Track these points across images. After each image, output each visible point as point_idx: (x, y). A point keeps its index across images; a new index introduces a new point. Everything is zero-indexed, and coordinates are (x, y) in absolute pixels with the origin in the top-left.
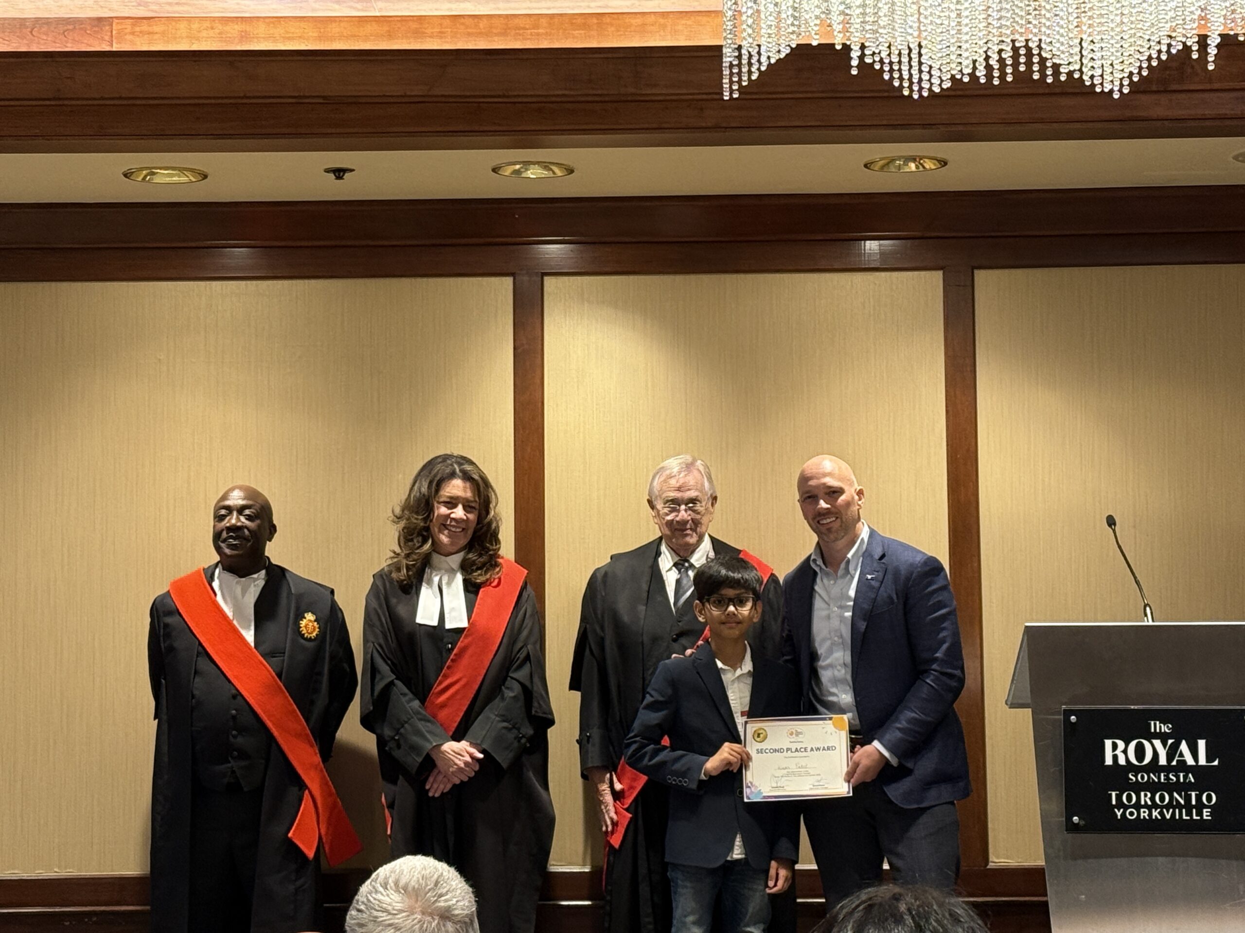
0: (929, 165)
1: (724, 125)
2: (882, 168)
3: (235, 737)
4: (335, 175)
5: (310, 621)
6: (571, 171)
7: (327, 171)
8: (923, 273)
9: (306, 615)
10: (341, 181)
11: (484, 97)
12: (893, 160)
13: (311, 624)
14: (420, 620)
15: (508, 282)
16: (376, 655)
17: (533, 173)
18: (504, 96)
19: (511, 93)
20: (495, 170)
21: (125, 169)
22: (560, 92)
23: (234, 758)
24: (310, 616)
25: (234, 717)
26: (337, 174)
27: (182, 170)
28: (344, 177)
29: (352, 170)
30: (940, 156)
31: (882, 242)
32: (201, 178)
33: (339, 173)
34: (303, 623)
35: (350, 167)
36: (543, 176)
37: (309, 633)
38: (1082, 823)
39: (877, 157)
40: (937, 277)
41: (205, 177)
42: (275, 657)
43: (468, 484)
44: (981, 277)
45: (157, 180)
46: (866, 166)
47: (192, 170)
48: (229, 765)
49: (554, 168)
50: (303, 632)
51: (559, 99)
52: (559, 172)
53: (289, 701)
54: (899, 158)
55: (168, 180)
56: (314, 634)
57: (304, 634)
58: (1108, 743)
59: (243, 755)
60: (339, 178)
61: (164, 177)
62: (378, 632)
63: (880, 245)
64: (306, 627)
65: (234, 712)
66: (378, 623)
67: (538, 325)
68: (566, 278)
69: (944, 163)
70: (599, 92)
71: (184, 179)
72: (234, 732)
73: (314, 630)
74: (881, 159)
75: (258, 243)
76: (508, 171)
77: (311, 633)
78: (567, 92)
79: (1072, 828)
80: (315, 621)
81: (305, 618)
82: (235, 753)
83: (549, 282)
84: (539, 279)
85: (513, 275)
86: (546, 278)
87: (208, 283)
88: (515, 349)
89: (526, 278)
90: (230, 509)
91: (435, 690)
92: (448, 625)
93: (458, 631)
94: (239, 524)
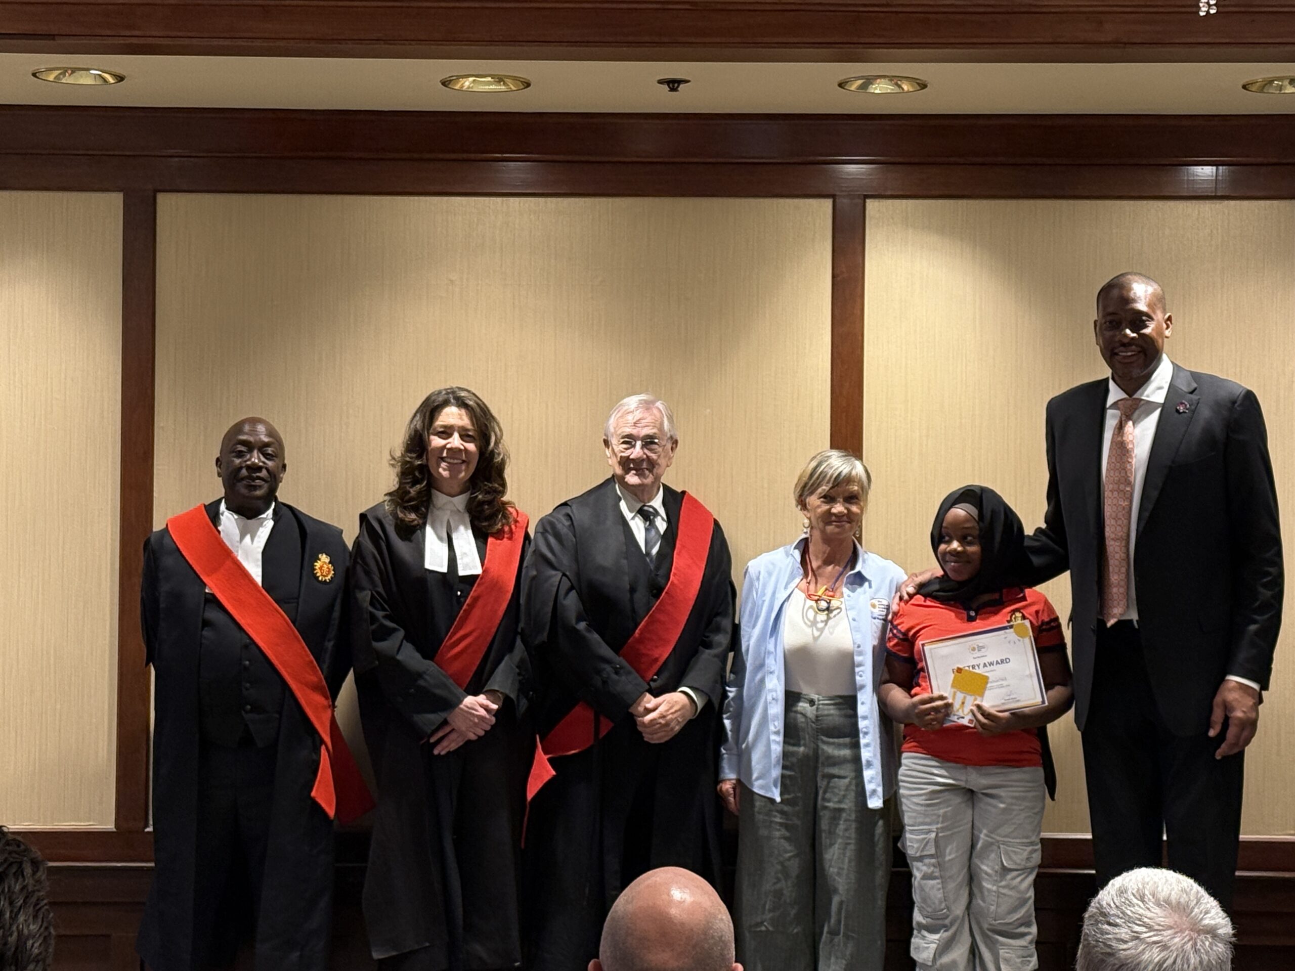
1: (1125, 40)
2: (1260, 89)
3: (247, 689)
4: (669, 87)
5: (325, 563)
6: (923, 86)
7: (661, 82)
9: (320, 556)
10: (675, 93)
12: (1271, 81)
13: (325, 566)
14: (428, 565)
17: (880, 88)
20: (841, 85)
21: (444, 76)
24: (324, 558)
25: (246, 668)
26: (671, 86)
27: (499, 78)
28: (679, 89)
29: (687, 81)
32: (522, 87)
33: (673, 84)
34: (318, 565)
35: (687, 78)
36: (889, 91)
37: (324, 576)
39: (1259, 78)
41: (528, 85)
42: (289, 603)
45: (474, 86)
46: (1244, 87)
47: (515, 78)
50: (318, 575)
52: (909, 88)
53: (305, 651)
54: (1278, 79)
55: (486, 88)
56: (329, 577)
57: (318, 577)
59: (257, 708)
60: (673, 89)
61: (483, 86)
62: (377, 579)
64: (321, 568)
65: (247, 662)
66: (375, 569)
67: (859, 251)
68: (889, 202)
71: (502, 88)
72: (247, 684)
73: (329, 572)
74: (1262, 79)
76: (854, 86)
77: (326, 576)
80: (330, 563)
81: (320, 560)
83: (871, 205)
84: (860, 201)
85: (833, 197)
86: (868, 201)
87: (505, 199)
88: (834, 277)
89: (846, 201)
90: (250, 446)
91: (447, 642)
92: (462, 572)
93: (472, 579)
94: (261, 464)
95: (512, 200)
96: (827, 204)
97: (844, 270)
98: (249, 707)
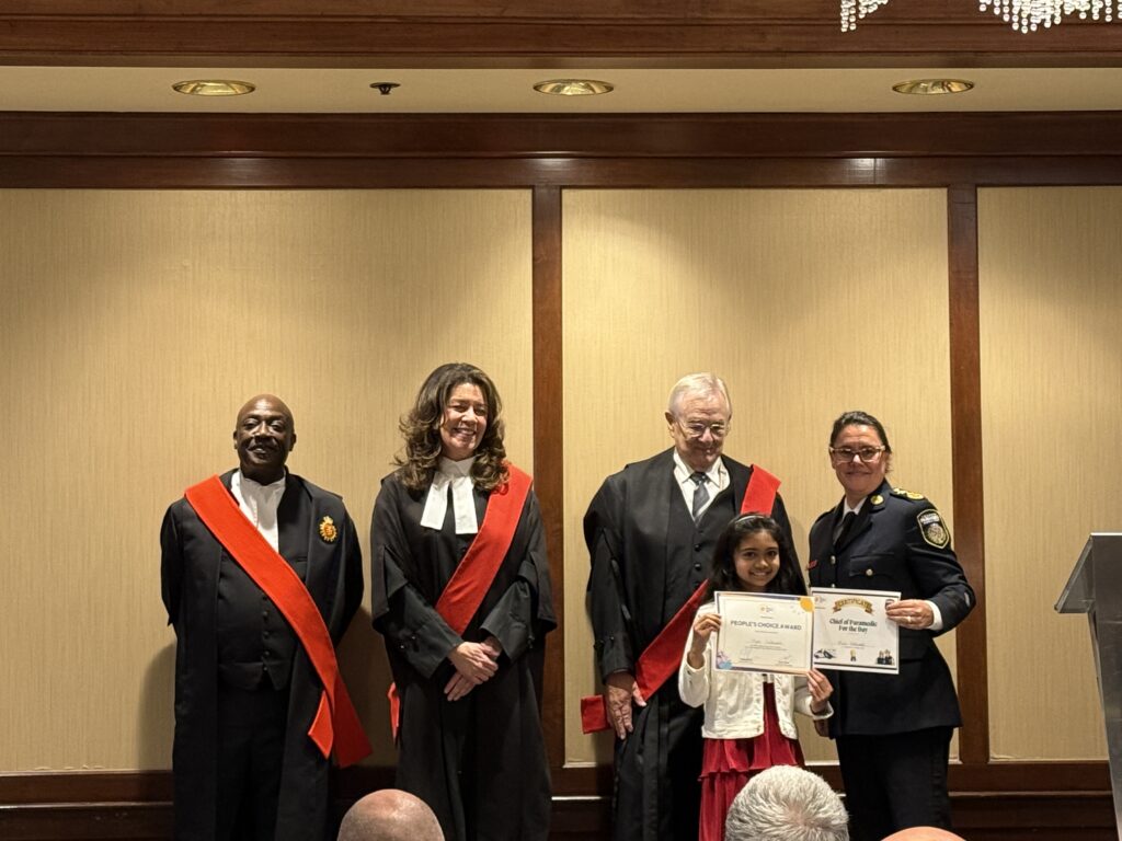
0: (955, 88)
1: (785, 49)
3: (266, 637)
5: (328, 524)
6: (610, 89)
9: (325, 518)
11: (553, 19)
12: (918, 84)
13: (329, 527)
14: (425, 522)
16: (388, 558)
17: (570, 90)
18: (575, 19)
19: (582, 16)
22: (631, 16)
23: (266, 657)
24: (328, 520)
25: (265, 618)
30: (967, 79)
31: (876, 160)
34: (323, 526)
36: (581, 93)
37: (329, 536)
39: (907, 80)
42: (298, 562)
43: (477, 388)
48: (261, 664)
49: (594, 86)
50: (323, 535)
51: (627, 23)
52: (598, 90)
56: (333, 537)
57: (324, 537)
59: (274, 655)
62: (390, 535)
64: (326, 529)
65: (265, 613)
66: (389, 527)
69: (970, 86)
70: (667, 16)
72: (266, 633)
73: (333, 533)
74: (910, 83)
77: (331, 536)
78: (636, 16)
80: (333, 524)
81: (324, 521)
82: (267, 653)
83: (567, 194)
84: (557, 192)
85: (533, 187)
86: (564, 191)
88: (533, 259)
89: (544, 191)
90: (259, 419)
91: (447, 590)
92: (459, 531)
94: (269, 434)
96: (528, 193)
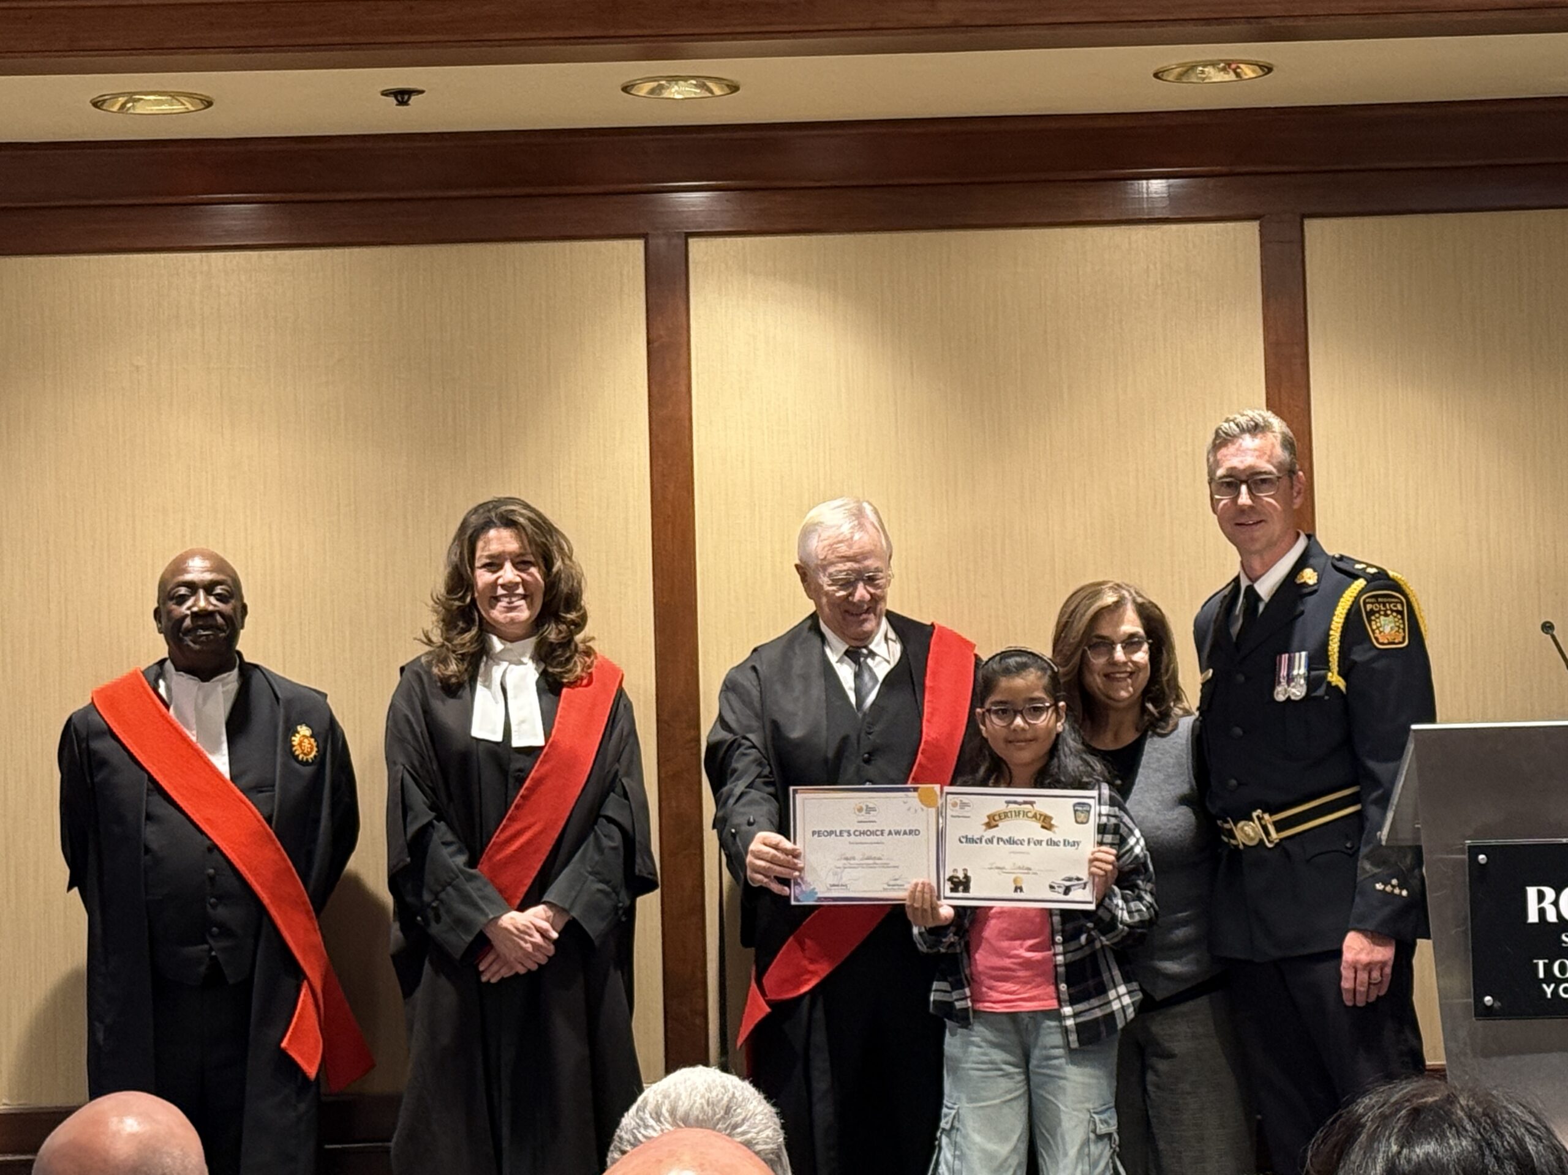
0: (1248, 72)
2: (1179, 78)
3: (214, 906)
4: (397, 100)
5: (304, 736)
6: (734, 88)
7: (386, 93)
8: (1230, 225)
9: (299, 728)
10: (405, 107)
12: (1192, 67)
13: (306, 740)
14: (477, 733)
15: (637, 246)
16: (409, 784)
17: (677, 91)
20: (626, 89)
21: (95, 95)
23: (214, 936)
24: (304, 730)
25: (212, 878)
26: (399, 98)
27: (174, 95)
28: (410, 102)
29: (422, 92)
30: (1263, 59)
31: (1171, 181)
32: (203, 106)
33: (402, 96)
34: (296, 740)
35: (420, 88)
36: (693, 96)
37: (305, 754)
38: (1498, 1004)
39: (1173, 62)
40: (1251, 229)
41: (209, 104)
42: (260, 792)
44: (1314, 228)
45: (140, 108)
46: (1156, 75)
47: (190, 96)
48: (206, 947)
49: (710, 84)
50: (297, 753)
52: (717, 91)
54: (1204, 64)
55: (155, 109)
56: (312, 755)
57: (298, 756)
58: (1532, 892)
59: (226, 931)
60: (402, 103)
61: (150, 106)
62: (410, 749)
63: (1169, 186)
64: (300, 744)
65: (211, 871)
66: (409, 737)
67: (683, 308)
68: (720, 240)
69: (1267, 69)
71: (178, 108)
72: (213, 900)
73: (312, 749)
74: (1180, 65)
75: (278, 196)
76: (645, 89)
77: (309, 753)
79: (1484, 1012)
80: (312, 736)
81: (298, 733)
83: (696, 246)
84: (680, 242)
85: (644, 236)
86: (691, 241)
87: (204, 254)
88: (648, 343)
89: (662, 241)
90: (193, 587)
91: (496, 838)
92: (516, 743)
93: (531, 752)
94: (211, 608)
95: (214, 255)
96: (638, 245)
97: (662, 333)
98: (215, 929)
